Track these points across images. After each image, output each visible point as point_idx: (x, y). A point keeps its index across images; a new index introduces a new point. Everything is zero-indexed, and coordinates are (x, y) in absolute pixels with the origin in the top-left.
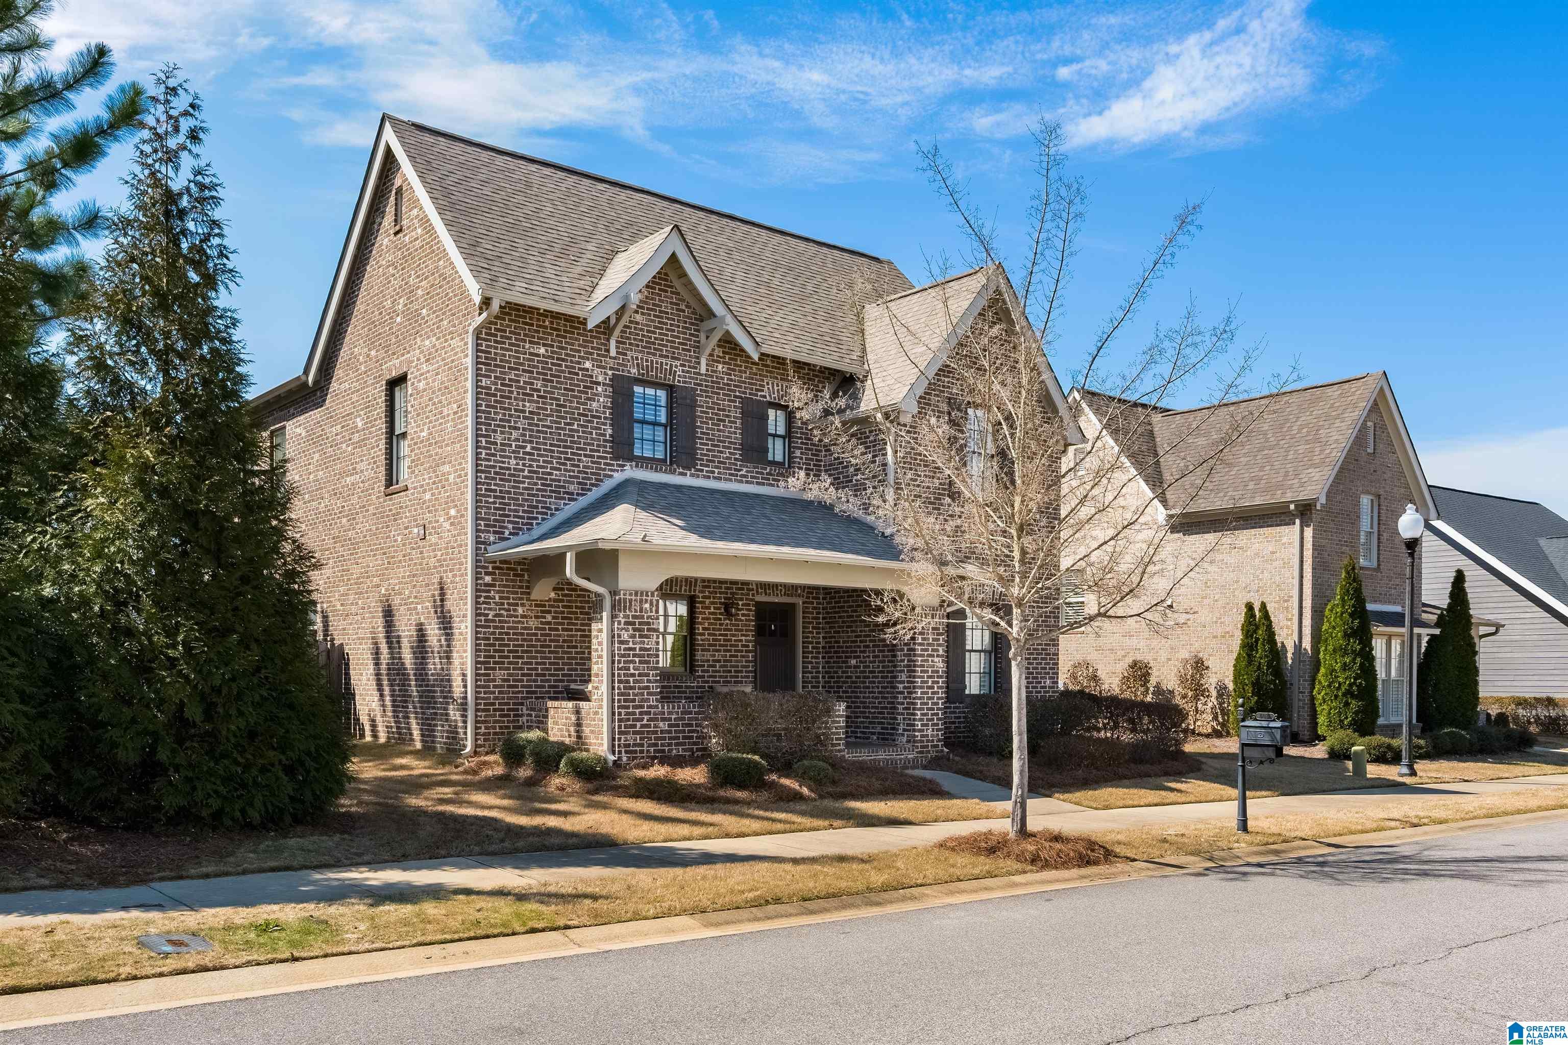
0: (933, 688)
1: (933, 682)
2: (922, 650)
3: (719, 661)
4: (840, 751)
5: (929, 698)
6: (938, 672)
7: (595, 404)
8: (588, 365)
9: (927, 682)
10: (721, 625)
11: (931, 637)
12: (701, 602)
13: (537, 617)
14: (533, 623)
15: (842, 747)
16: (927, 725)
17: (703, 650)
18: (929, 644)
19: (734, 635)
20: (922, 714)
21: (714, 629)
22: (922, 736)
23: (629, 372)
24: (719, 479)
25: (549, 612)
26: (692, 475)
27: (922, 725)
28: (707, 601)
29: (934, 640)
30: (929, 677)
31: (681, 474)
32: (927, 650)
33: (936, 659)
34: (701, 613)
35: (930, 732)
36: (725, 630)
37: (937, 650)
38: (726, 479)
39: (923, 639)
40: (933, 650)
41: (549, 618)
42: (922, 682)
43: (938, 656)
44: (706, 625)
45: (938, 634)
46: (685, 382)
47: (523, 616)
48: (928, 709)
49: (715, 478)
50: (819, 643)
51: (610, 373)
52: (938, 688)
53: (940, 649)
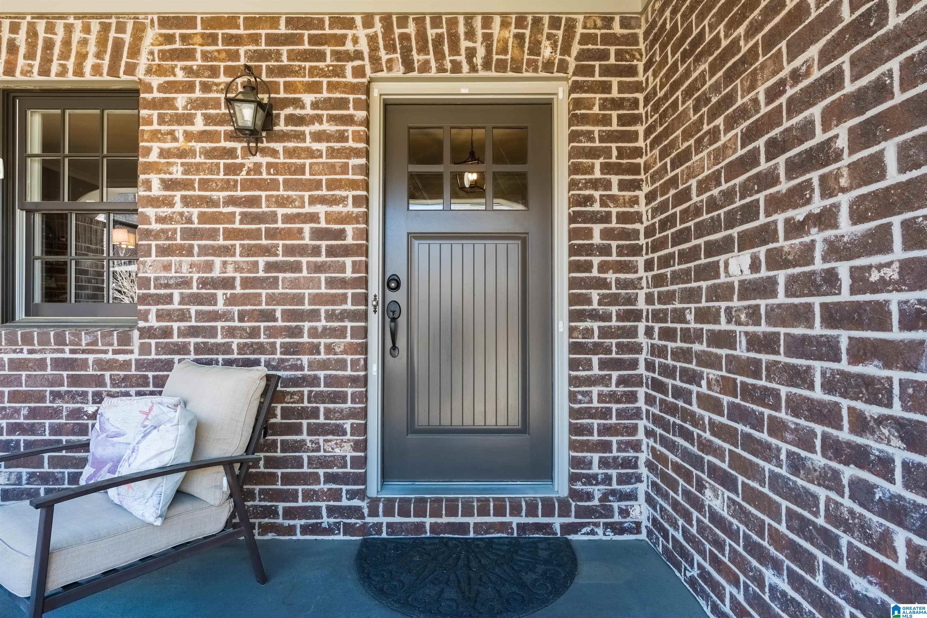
3: (227, 283)
10: (231, 169)
12: (154, 104)
17: (163, 251)
19: (282, 202)
21: (204, 184)
28: (181, 100)
34: (155, 136)
36: (248, 185)
44: (177, 173)
50: (637, 217)
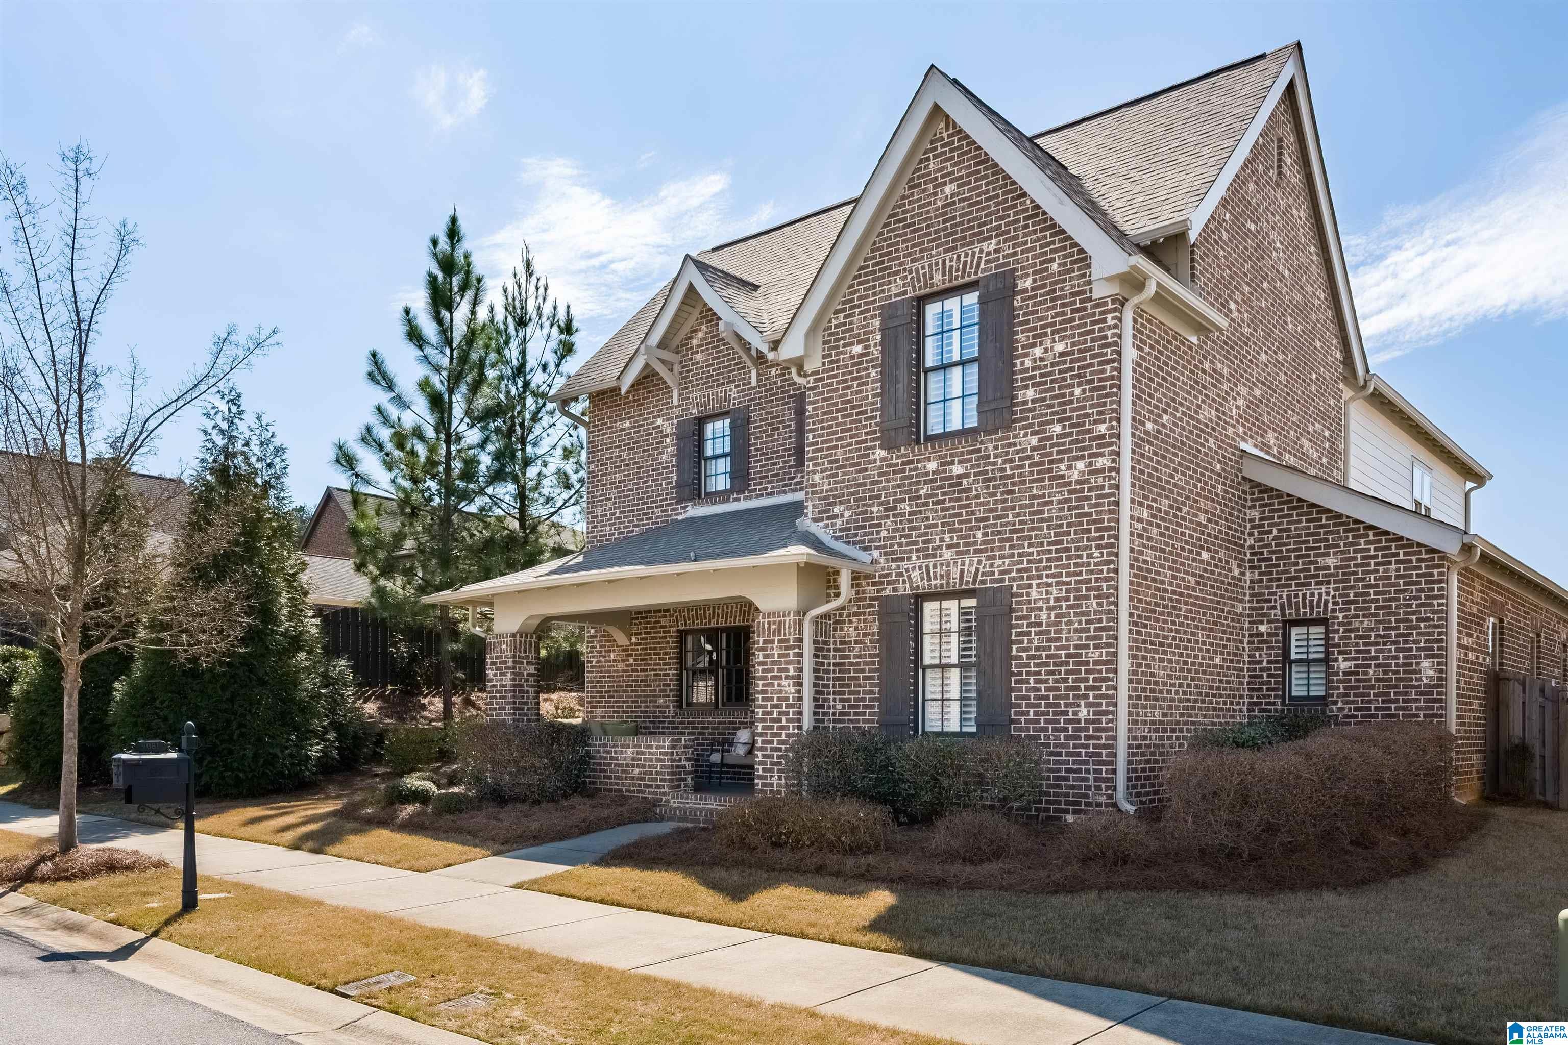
0: (780, 721)
1: (780, 713)
2: (764, 671)
4: (664, 794)
5: (774, 735)
6: (787, 699)
7: (664, 456)
8: (659, 422)
9: (771, 713)
11: (776, 653)
13: (623, 661)
14: (621, 666)
15: (666, 790)
16: (771, 771)
18: (774, 663)
20: (764, 756)
22: (764, 785)
23: (691, 414)
24: (772, 494)
25: (631, 655)
26: (745, 499)
27: (764, 770)
29: (780, 656)
30: (773, 706)
31: (736, 500)
32: (771, 670)
33: (784, 682)
35: (775, 780)
37: (787, 670)
38: (779, 493)
39: (765, 656)
40: (780, 670)
41: (631, 661)
42: (764, 713)
43: (787, 677)
45: (787, 648)
46: (739, 403)
47: (615, 661)
48: (772, 749)
49: (768, 494)
51: (675, 421)
52: (788, 721)
53: (791, 667)
